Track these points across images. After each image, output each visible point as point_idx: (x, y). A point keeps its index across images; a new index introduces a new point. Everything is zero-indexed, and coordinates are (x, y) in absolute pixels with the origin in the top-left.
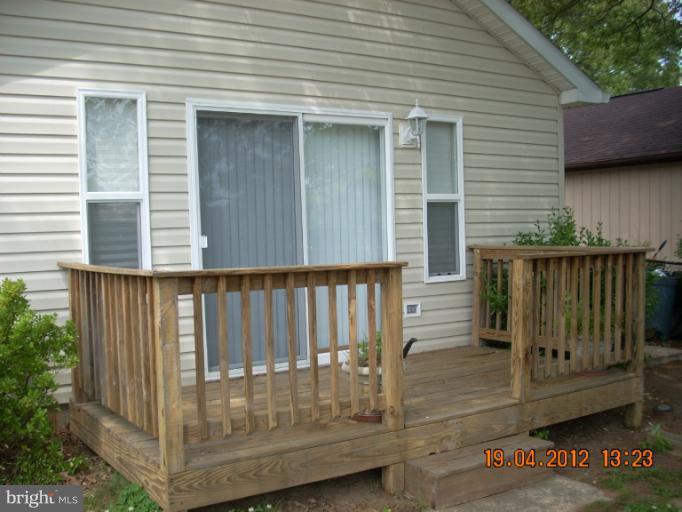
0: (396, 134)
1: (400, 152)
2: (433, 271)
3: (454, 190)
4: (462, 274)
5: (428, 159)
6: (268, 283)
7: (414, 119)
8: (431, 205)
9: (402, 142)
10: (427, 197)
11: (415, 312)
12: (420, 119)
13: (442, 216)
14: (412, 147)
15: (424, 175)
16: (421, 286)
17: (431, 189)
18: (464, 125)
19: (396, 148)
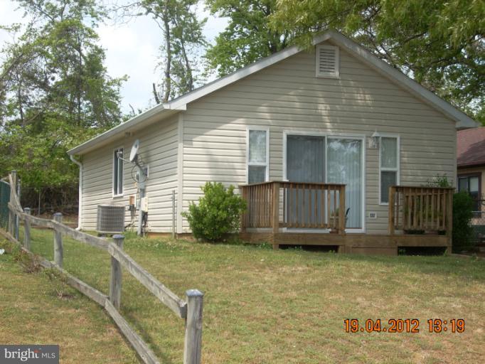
0: (367, 143)
1: (368, 151)
2: (382, 201)
3: (395, 166)
6: (304, 186)
7: (374, 137)
8: (383, 173)
9: (370, 146)
10: (381, 169)
11: (374, 217)
12: (377, 138)
13: (389, 177)
14: (374, 148)
15: (380, 160)
16: (376, 206)
17: (382, 166)
18: (401, 139)
19: (367, 149)
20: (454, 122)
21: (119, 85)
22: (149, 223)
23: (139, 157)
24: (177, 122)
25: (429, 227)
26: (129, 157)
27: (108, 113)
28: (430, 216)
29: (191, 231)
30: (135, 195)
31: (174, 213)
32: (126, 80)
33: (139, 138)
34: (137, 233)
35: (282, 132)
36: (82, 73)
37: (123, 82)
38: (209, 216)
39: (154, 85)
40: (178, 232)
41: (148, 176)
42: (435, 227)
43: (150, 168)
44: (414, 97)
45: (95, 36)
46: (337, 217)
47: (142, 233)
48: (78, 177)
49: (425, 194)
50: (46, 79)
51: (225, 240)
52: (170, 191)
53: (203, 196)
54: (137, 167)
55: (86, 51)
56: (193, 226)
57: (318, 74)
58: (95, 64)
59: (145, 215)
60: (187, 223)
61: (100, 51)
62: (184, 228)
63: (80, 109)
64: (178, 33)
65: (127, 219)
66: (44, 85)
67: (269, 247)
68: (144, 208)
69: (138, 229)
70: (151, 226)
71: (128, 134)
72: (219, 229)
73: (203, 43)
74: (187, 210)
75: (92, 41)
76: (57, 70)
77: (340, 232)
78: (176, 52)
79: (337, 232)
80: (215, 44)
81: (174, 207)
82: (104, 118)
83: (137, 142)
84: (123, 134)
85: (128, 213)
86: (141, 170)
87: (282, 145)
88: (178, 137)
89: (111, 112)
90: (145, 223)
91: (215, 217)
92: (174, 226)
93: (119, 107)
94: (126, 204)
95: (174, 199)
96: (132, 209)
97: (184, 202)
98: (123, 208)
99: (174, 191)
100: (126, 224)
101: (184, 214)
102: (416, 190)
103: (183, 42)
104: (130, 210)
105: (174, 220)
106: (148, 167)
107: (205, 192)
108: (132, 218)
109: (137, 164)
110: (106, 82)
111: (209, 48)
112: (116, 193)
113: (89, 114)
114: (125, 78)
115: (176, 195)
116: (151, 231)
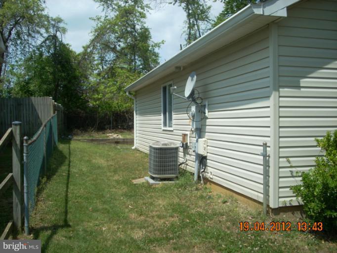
21: (159, 46)
22: (210, 170)
23: (196, 92)
27: (152, 66)
30: (188, 133)
32: (163, 43)
36: (136, 40)
37: (162, 44)
39: (181, 45)
40: (272, 206)
41: (206, 114)
43: (209, 105)
47: (199, 177)
50: (115, 46)
61: (147, 29)
62: (282, 200)
63: (136, 62)
66: (114, 50)
69: (194, 170)
71: (178, 68)
76: (122, 40)
83: (193, 74)
84: (173, 69)
86: (198, 106)
90: (205, 169)
97: (281, 160)
98: (177, 148)
99: (266, 143)
103: (196, 21)
108: (185, 156)
110: (151, 45)
112: (165, 125)
113: (141, 67)
114: (163, 42)
115: (268, 149)
116: (213, 180)
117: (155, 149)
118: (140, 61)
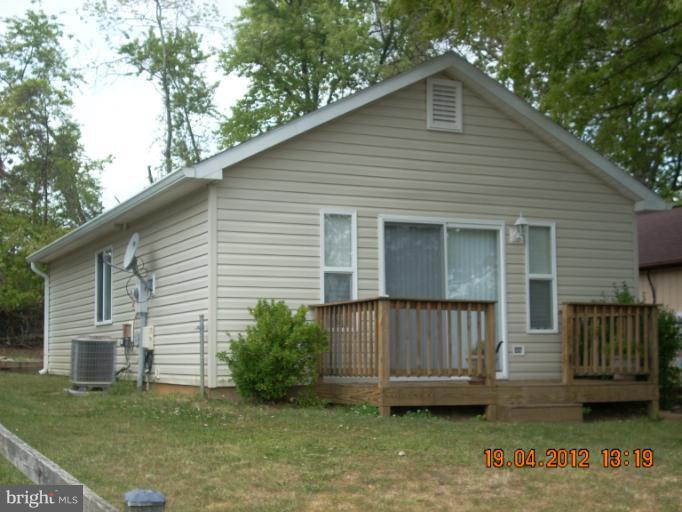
0: (507, 235)
1: (509, 247)
2: (534, 325)
3: (549, 272)
4: (555, 329)
5: (531, 251)
6: (429, 306)
7: (518, 226)
8: (532, 282)
9: (511, 240)
10: (529, 276)
11: (520, 352)
12: (523, 226)
13: (540, 289)
14: (518, 243)
15: (527, 261)
16: (524, 335)
17: (532, 271)
18: (557, 228)
19: (507, 244)
20: (632, 202)
21: (101, 168)
22: (157, 369)
23: (139, 262)
24: (206, 200)
25: (625, 369)
26: (122, 263)
27: (86, 209)
28: (625, 351)
29: (233, 384)
30: (131, 323)
31: (203, 353)
32: (111, 162)
33: (138, 231)
34: (135, 382)
35: (376, 218)
36: (50, 153)
37: (107, 164)
38: (267, 360)
39: (149, 168)
40: (210, 386)
41: (154, 292)
42: (634, 368)
43: (157, 278)
44: (575, 163)
45: (69, 103)
46: (483, 357)
47: (144, 383)
48: (43, 295)
49: (617, 315)
50: (1, 162)
51: (292, 399)
52: (196, 315)
53: (255, 323)
54: (136, 278)
55: (55, 123)
56: (237, 376)
57: (430, 124)
58: (68, 141)
59: (149, 356)
60: (226, 369)
61: (74, 127)
62: (220, 378)
63: (47, 202)
64: (180, 100)
65: (120, 359)
67: (374, 410)
68: (147, 344)
69: (138, 376)
70: (159, 372)
71: (120, 225)
72: (283, 382)
73: (214, 113)
74: (226, 347)
75: (64, 108)
76: (15, 149)
77: (488, 382)
78: (178, 126)
79: (483, 383)
80: (230, 115)
81: (202, 342)
82: (81, 215)
83: (135, 237)
84: (112, 227)
85: (121, 350)
86: (143, 282)
87: (376, 238)
88: (208, 226)
89: (89, 207)
90: (150, 368)
91: (277, 361)
92: (203, 375)
93: (100, 200)
94: (117, 336)
95: (201, 329)
96: (127, 344)
97: (220, 334)
98: (113, 344)
99: (202, 316)
100: (118, 367)
101: (221, 356)
102: (604, 309)
103: (187, 113)
104: (123, 345)
105: (203, 364)
106: (154, 277)
107: (256, 316)
108: (127, 359)
109: (136, 273)
110: (83, 164)
111: (223, 120)
112: (100, 318)
113: (60, 211)
114: (110, 160)
115: (205, 323)
116: (160, 381)
117: (81, 343)
118: (57, 197)
